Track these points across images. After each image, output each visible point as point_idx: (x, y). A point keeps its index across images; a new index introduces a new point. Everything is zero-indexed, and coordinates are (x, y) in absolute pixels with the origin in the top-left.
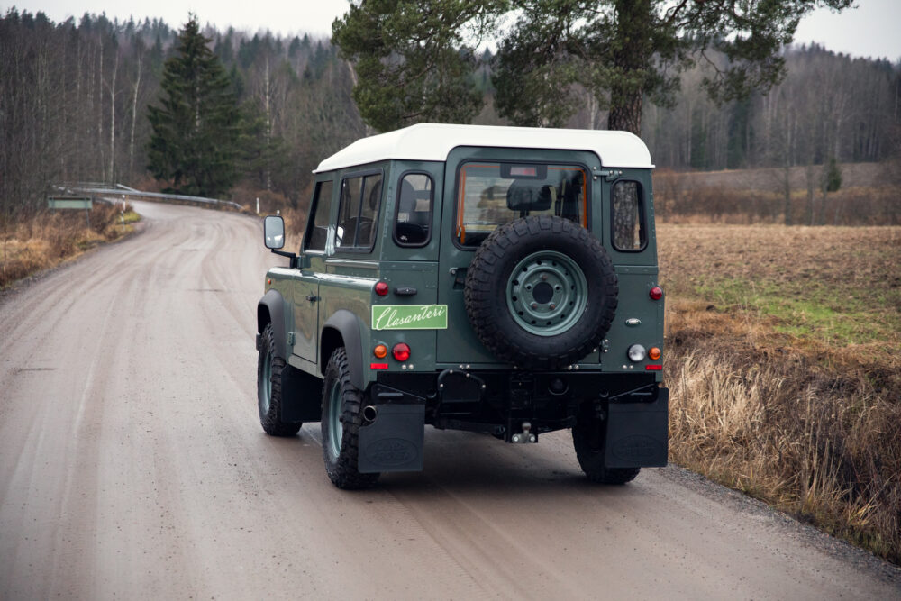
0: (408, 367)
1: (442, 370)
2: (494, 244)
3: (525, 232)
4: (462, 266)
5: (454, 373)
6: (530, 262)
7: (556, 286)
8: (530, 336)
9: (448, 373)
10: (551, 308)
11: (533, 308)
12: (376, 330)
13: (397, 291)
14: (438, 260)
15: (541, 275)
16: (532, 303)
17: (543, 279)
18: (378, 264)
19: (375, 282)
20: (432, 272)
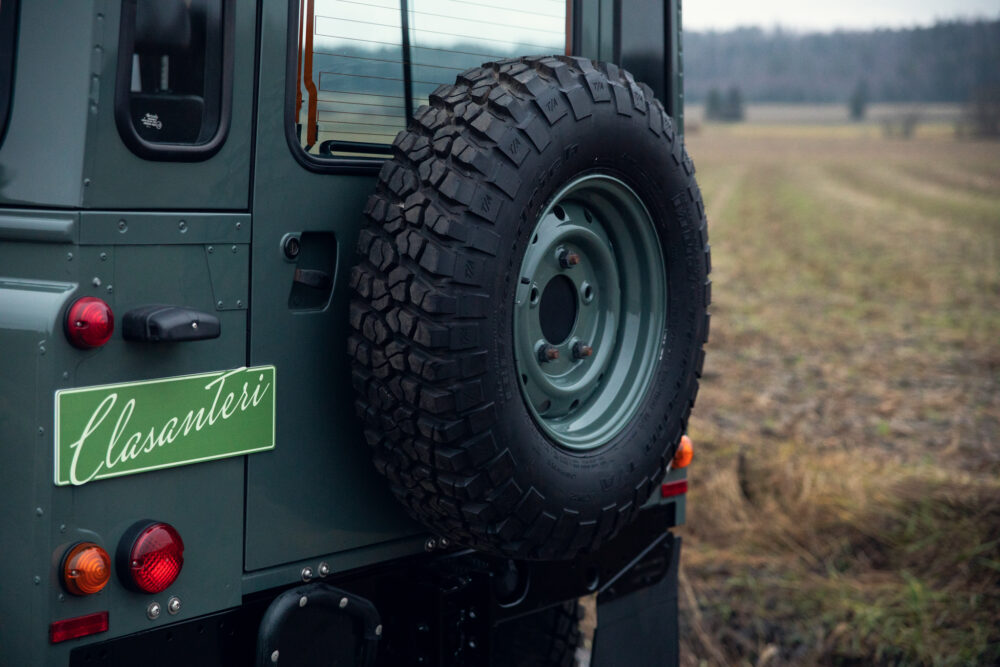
0: (166, 609)
2: (487, 152)
4: (315, 226)
7: (585, 285)
9: (296, 607)
10: (576, 354)
11: (543, 357)
12: (72, 486)
13: (156, 328)
14: (246, 206)
15: (559, 252)
16: (541, 342)
17: (563, 263)
18: (62, 224)
19: (67, 294)
20: (235, 252)
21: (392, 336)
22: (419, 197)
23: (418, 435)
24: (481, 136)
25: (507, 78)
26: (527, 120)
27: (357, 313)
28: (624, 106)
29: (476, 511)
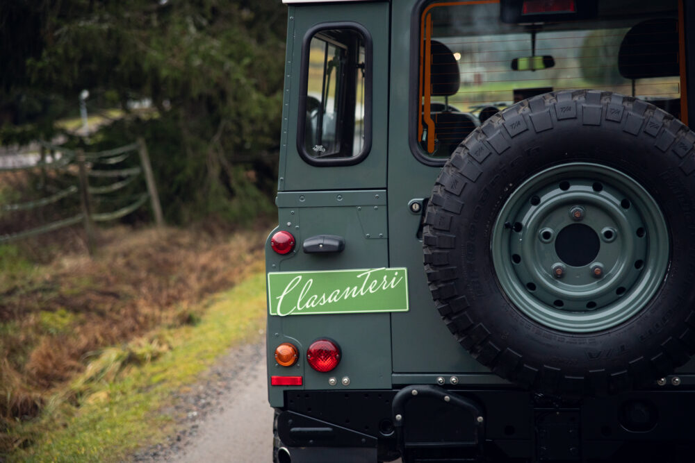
0: (339, 382)
1: (401, 386)
3: (522, 127)
5: (420, 394)
6: (546, 185)
7: (605, 230)
8: (545, 331)
12: (278, 316)
14: (385, 186)
16: (558, 264)
20: (376, 209)
26: (494, 135)
28: (593, 119)
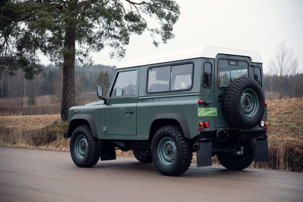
4: (220, 95)
7: (249, 101)
9: (220, 131)
10: (248, 108)
11: (244, 108)
12: (199, 117)
13: (206, 103)
14: (213, 92)
15: (246, 97)
16: (244, 106)
17: (246, 98)
18: (198, 94)
19: (199, 100)
20: (213, 97)
21: (228, 104)
22: (230, 91)
23: (231, 114)
24: (236, 85)
25: (239, 79)
26: (241, 83)
27: (224, 102)
28: (252, 81)
29: (237, 122)
